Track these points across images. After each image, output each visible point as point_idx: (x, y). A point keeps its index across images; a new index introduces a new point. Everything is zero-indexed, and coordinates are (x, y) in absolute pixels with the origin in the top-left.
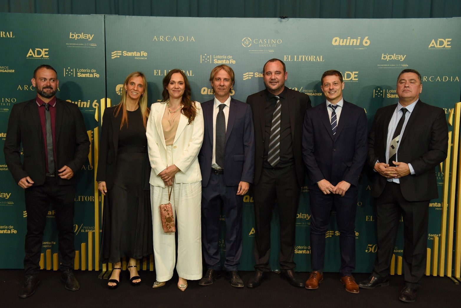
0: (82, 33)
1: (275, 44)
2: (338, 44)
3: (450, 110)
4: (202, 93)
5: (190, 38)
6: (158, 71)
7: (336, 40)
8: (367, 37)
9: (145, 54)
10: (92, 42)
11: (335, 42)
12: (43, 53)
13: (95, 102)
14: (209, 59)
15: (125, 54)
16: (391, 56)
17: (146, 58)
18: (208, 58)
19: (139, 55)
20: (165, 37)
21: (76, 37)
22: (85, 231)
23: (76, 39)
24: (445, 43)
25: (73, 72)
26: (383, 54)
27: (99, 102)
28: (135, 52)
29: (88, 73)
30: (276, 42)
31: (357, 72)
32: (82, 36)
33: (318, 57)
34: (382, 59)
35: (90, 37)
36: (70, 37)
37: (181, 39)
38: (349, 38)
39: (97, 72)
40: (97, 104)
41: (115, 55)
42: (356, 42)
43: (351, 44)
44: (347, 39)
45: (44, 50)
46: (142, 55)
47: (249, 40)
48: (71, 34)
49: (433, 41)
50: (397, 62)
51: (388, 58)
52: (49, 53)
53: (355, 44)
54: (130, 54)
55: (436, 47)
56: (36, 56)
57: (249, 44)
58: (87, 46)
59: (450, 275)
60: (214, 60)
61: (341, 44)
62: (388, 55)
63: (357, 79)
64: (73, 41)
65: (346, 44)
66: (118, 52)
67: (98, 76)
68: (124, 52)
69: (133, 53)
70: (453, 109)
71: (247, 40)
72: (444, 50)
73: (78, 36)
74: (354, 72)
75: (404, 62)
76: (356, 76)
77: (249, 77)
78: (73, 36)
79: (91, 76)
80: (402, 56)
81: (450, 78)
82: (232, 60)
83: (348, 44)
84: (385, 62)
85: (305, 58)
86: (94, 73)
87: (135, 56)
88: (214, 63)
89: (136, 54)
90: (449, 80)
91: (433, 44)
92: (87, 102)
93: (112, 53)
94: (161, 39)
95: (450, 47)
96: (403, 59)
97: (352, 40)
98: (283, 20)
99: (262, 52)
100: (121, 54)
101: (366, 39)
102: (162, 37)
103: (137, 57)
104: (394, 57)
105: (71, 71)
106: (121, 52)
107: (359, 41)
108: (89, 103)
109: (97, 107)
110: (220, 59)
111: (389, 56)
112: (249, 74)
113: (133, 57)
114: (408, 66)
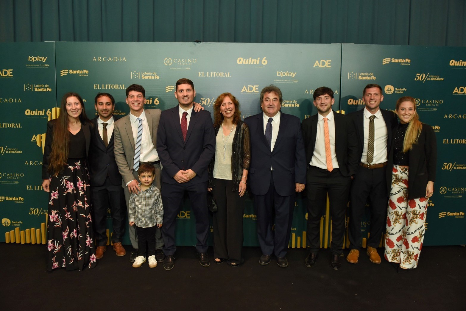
0: (38, 57)
1: (191, 63)
2: (242, 63)
5: (122, 58)
6: (98, 85)
7: (240, 60)
8: (265, 58)
9: (87, 72)
10: (45, 63)
11: (239, 61)
12: (9, 73)
13: (48, 111)
15: (71, 72)
17: (88, 75)
19: (82, 73)
20: (102, 58)
21: (33, 59)
22: (44, 213)
23: (33, 61)
24: (327, 64)
25: (31, 87)
26: (278, 72)
27: (51, 111)
28: (79, 71)
29: (42, 88)
30: (192, 61)
32: (38, 59)
34: (277, 75)
35: (44, 59)
36: (29, 60)
37: (115, 59)
38: (251, 58)
39: (50, 87)
40: (50, 112)
41: (63, 73)
42: (256, 61)
43: (252, 63)
44: (249, 59)
45: (9, 70)
46: (84, 73)
47: (170, 60)
48: (29, 58)
49: (317, 62)
50: (289, 78)
51: (282, 75)
52: (13, 73)
53: (255, 63)
54: (75, 72)
55: (319, 66)
56: (4, 75)
57: (170, 63)
58: (41, 66)
61: (244, 63)
64: (31, 62)
65: (248, 63)
66: (66, 70)
67: (50, 90)
68: (70, 71)
69: (77, 71)
71: (168, 60)
72: (326, 69)
73: (35, 59)
74: (255, 86)
77: (170, 89)
78: (31, 59)
79: (45, 90)
83: (249, 63)
84: (280, 78)
86: (47, 87)
87: (79, 74)
89: (80, 72)
91: (317, 64)
92: (42, 111)
93: (61, 72)
94: (99, 59)
95: (330, 66)
96: (294, 76)
97: (253, 60)
98: (196, 43)
99: (181, 69)
100: (68, 72)
101: (264, 59)
102: (100, 58)
103: (80, 74)
104: (287, 74)
105: (29, 87)
106: (68, 70)
107: (258, 60)
108: (44, 112)
109: (49, 115)
111: (282, 73)
112: (170, 87)
113: (77, 74)
114: (298, 81)
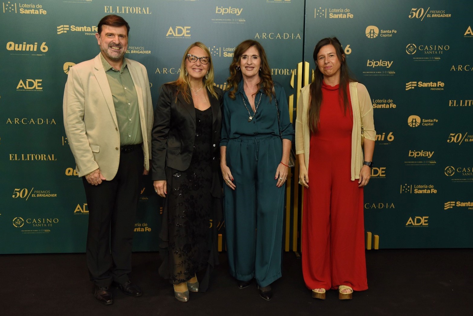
3: (292, 70)
4: (8, 48)
14: (14, 7)
16: (227, 10)
18: (12, 7)
31: (189, 27)
33: (144, 9)
59: (295, 249)
60: (21, 10)
62: (223, 8)
63: (190, 35)
70: (295, 70)
75: (241, 16)
76: (188, 31)
80: (238, 9)
81: (291, 35)
82: (42, 10)
85: (129, 10)
88: (21, 12)
90: (290, 38)
110: (28, 8)
